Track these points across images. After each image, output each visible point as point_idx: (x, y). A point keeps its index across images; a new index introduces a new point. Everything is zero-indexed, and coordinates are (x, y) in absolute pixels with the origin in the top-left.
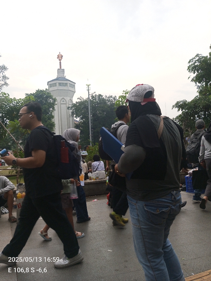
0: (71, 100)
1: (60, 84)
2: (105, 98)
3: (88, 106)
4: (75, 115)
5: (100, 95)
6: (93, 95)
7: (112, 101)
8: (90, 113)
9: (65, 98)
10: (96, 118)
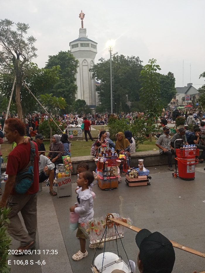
0: (92, 61)
1: (82, 45)
2: (127, 59)
3: (110, 67)
4: (96, 78)
5: (122, 56)
6: (116, 56)
7: (134, 63)
8: (111, 75)
9: (86, 59)
10: (117, 80)
